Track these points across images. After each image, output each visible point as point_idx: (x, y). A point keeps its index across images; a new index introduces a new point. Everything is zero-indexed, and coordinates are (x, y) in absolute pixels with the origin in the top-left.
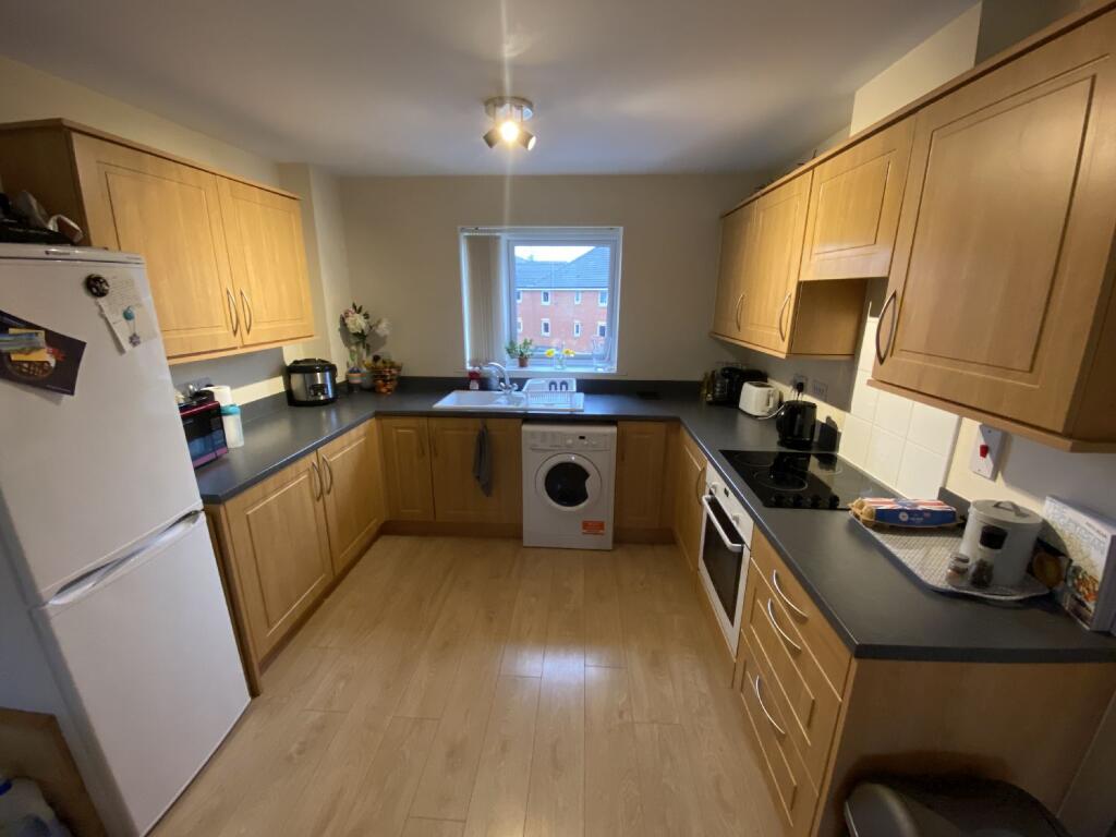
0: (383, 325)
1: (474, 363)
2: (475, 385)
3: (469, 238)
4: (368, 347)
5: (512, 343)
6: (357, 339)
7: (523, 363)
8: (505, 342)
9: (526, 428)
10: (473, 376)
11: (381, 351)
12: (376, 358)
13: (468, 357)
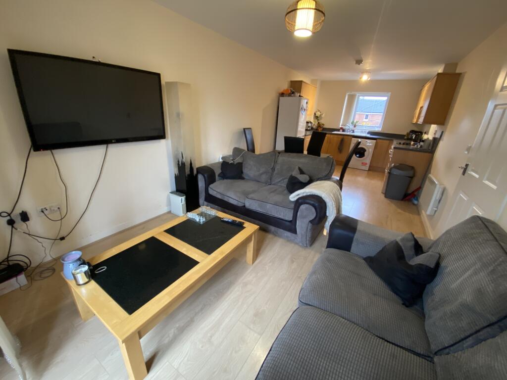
0: (324, 115)
1: (342, 125)
2: (341, 130)
3: (349, 95)
4: (318, 120)
5: (353, 121)
6: (316, 117)
7: (355, 126)
8: (351, 121)
9: (353, 139)
10: (341, 128)
11: (320, 121)
12: (319, 123)
13: (341, 124)
